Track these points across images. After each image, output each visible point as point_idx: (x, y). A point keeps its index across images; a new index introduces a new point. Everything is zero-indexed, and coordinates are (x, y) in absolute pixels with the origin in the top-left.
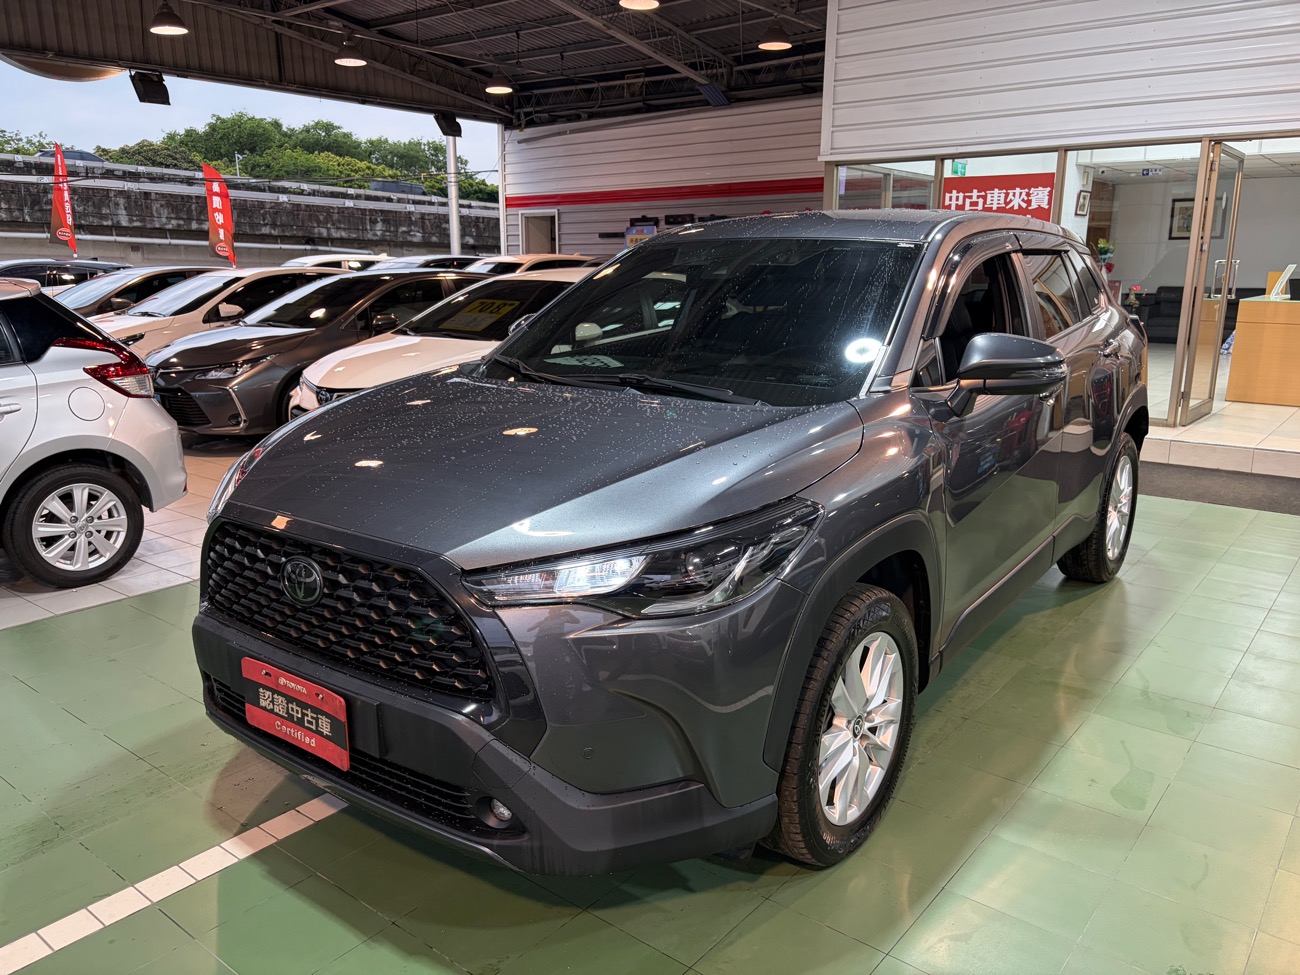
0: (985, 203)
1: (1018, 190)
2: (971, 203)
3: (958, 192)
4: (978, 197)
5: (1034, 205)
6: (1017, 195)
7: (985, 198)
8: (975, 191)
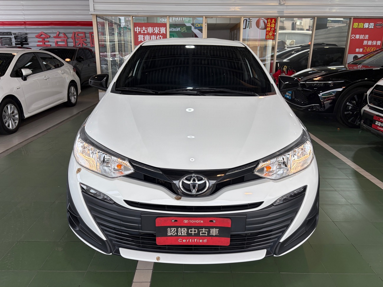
0: (147, 31)
1: (156, 28)
2: (143, 31)
3: (139, 27)
4: (145, 29)
5: (162, 33)
6: (156, 29)
7: (147, 29)
8: (144, 27)
